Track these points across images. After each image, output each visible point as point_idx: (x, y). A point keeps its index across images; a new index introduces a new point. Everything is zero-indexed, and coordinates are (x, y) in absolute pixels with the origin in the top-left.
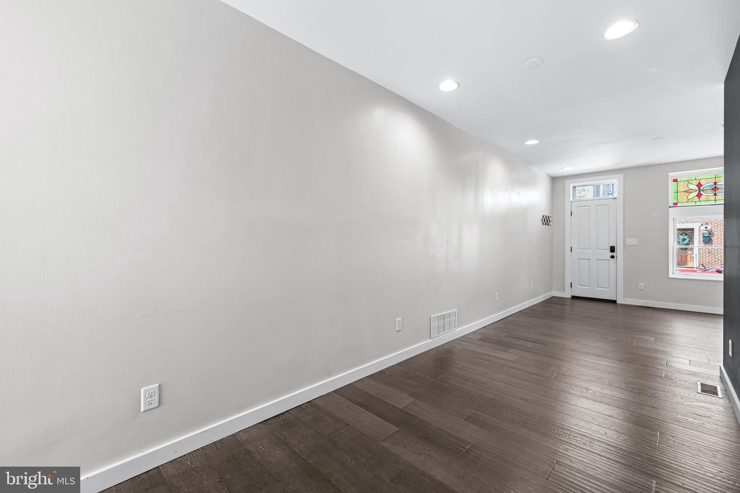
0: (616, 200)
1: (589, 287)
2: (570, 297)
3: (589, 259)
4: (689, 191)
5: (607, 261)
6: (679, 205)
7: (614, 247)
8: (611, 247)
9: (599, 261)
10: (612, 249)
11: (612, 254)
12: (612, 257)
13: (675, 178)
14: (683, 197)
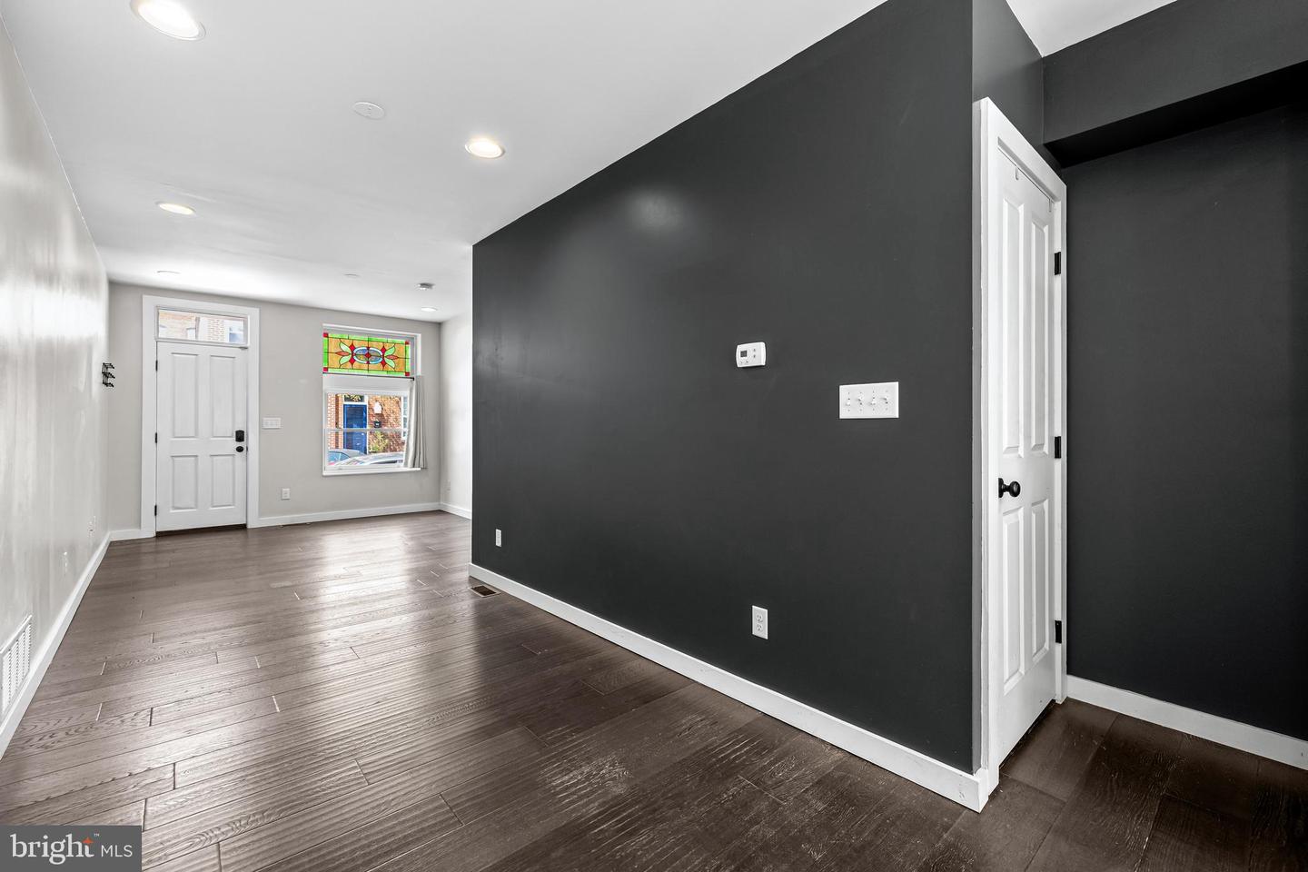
0: (246, 351)
1: (196, 507)
2: (153, 534)
3: (196, 456)
4: (341, 354)
5: (230, 458)
6: (330, 370)
7: (243, 432)
8: (237, 432)
9: (215, 458)
10: (240, 436)
11: (240, 444)
12: (240, 449)
13: (326, 332)
14: (334, 359)
